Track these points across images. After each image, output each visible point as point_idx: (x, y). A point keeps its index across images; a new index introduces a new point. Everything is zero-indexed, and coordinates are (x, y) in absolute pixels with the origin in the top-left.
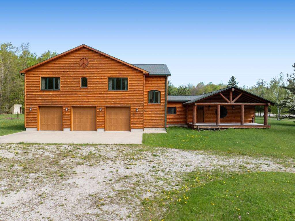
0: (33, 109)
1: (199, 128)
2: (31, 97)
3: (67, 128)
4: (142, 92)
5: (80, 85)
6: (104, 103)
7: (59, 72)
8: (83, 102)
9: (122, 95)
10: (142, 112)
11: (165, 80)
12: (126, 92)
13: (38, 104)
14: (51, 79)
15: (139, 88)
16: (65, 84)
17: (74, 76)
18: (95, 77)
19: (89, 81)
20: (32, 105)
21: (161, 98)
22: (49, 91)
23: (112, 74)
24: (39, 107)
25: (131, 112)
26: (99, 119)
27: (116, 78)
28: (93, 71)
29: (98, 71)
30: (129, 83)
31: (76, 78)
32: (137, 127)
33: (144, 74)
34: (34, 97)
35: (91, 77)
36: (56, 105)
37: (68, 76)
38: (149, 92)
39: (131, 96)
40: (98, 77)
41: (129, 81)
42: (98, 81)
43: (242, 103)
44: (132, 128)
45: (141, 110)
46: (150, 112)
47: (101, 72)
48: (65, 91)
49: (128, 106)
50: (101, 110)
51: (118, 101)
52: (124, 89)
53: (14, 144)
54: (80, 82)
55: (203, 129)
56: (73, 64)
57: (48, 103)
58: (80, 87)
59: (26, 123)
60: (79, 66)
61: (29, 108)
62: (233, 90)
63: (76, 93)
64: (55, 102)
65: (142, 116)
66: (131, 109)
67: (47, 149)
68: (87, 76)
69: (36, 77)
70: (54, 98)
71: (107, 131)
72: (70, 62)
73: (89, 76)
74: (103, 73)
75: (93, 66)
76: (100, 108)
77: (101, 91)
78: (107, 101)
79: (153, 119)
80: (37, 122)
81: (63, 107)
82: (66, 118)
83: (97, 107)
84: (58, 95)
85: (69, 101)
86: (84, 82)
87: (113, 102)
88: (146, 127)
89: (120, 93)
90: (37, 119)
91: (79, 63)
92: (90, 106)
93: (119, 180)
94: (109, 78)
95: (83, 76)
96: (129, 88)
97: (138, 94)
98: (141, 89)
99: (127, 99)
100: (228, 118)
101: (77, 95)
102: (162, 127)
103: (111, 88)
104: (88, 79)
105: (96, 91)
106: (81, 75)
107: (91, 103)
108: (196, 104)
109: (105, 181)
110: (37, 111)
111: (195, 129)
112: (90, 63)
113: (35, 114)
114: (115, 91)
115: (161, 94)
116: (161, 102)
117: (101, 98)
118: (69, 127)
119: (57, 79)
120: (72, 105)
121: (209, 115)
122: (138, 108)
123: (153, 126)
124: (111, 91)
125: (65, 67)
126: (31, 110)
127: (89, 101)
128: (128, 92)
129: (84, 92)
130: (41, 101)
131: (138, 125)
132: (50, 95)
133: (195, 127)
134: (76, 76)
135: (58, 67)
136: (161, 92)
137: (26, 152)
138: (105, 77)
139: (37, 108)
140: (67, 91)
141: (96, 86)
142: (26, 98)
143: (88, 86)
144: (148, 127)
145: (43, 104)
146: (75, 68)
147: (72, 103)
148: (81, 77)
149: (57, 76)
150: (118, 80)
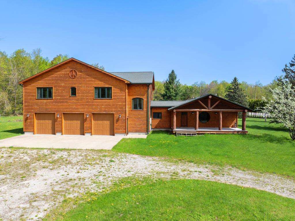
0: (30, 116)
1: (177, 133)
2: (28, 105)
3: (59, 132)
4: (124, 100)
5: (70, 94)
6: (90, 110)
7: (52, 83)
8: (73, 109)
9: (107, 103)
10: (125, 119)
11: (147, 88)
12: (110, 100)
13: (35, 111)
14: (45, 89)
15: (122, 96)
16: (57, 93)
17: (65, 86)
18: (83, 86)
19: (78, 90)
20: (29, 112)
21: (144, 105)
22: (43, 99)
23: (97, 84)
24: (36, 113)
25: (115, 119)
26: (86, 125)
27: (101, 87)
28: (81, 81)
29: (86, 81)
30: (112, 92)
31: (67, 88)
32: (120, 131)
33: (126, 84)
34: (31, 105)
35: (79, 86)
36: (50, 111)
37: (60, 86)
38: (132, 99)
39: (115, 104)
40: (86, 87)
41: (112, 90)
42: (86, 90)
43: (219, 110)
44: (116, 133)
45: (124, 116)
46: (134, 118)
47: (88, 83)
48: (57, 99)
49: (111, 113)
50: (88, 116)
51: (103, 108)
52: (108, 97)
53: (5, 148)
54: (69, 91)
55: (181, 134)
56: (63, 75)
57: (42, 110)
58: (70, 95)
59: (24, 128)
60: (69, 77)
61: (27, 115)
62: (210, 97)
63: (66, 101)
64: (48, 109)
65: (125, 122)
66: (115, 116)
67: (29, 153)
68: (76, 86)
69: (33, 87)
70: (48, 106)
71: (94, 135)
72: (60, 74)
73: (77, 86)
74: (89, 82)
75: (81, 77)
76: (87, 115)
77: (88, 99)
78: (94, 108)
79: (136, 124)
80: (34, 127)
81: (56, 114)
82: (58, 123)
83: (85, 114)
84: (51, 103)
85: (60, 108)
86: (74, 91)
87: (99, 109)
88: (130, 132)
89: (105, 101)
90: (34, 124)
91: (69, 75)
92: (79, 112)
93: (63, 182)
94: (95, 87)
95: (72, 86)
96: (112, 96)
97: (121, 102)
98: (124, 98)
99: (111, 107)
100: (211, 122)
101: (67, 103)
102: (145, 132)
103: (97, 96)
104: (77, 89)
105: (84, 99)
106: (71, 85)
107: (80, 110)
108: (175, 111)
109: (51, 183)
110: (34, 117)
111: (173, 134)
112: (78, 74)
113: (32, 120)
114: (100, 100)
115: (144, 101)
116: (144, 108)
117: (88, 106)
118: (61, 131)
119: (50, 89)
120: (63, 112)
121: (192, 120)
122: (122, 115)
123: (136, 130)
124: (97, 100)
125: (56, 78)
126: (28, 116)
127: (78, 109)
128: (112, 100)
129: (73, 100)
130: (37, 109)
131: (121, 130)
132: (44, 103)
133: (174, 132)
134: (66, 86)
135: (51, 78)
136: (144, 99)
137: (10, 156)
138: (91, 86)
139: (33, 114)
140: (58, 99)
141: (84, 94)
142: (25, 106)
143: (77, 94)
144: (132, 132)
145: (38, 111)
146: (65, 79)
147: (63, 110)
148: (70, 87)
149: (50, 86)
150: (103, 89)
